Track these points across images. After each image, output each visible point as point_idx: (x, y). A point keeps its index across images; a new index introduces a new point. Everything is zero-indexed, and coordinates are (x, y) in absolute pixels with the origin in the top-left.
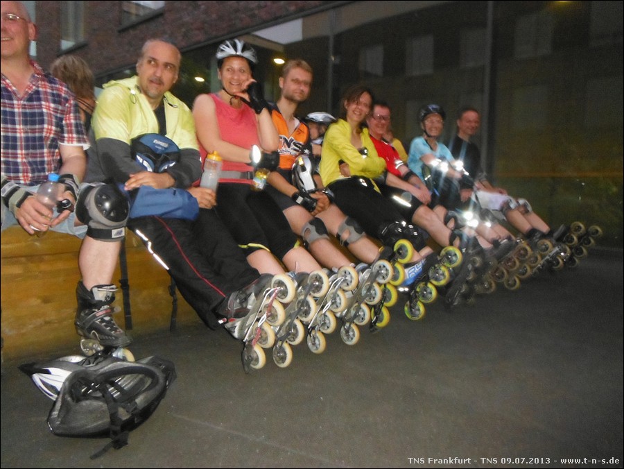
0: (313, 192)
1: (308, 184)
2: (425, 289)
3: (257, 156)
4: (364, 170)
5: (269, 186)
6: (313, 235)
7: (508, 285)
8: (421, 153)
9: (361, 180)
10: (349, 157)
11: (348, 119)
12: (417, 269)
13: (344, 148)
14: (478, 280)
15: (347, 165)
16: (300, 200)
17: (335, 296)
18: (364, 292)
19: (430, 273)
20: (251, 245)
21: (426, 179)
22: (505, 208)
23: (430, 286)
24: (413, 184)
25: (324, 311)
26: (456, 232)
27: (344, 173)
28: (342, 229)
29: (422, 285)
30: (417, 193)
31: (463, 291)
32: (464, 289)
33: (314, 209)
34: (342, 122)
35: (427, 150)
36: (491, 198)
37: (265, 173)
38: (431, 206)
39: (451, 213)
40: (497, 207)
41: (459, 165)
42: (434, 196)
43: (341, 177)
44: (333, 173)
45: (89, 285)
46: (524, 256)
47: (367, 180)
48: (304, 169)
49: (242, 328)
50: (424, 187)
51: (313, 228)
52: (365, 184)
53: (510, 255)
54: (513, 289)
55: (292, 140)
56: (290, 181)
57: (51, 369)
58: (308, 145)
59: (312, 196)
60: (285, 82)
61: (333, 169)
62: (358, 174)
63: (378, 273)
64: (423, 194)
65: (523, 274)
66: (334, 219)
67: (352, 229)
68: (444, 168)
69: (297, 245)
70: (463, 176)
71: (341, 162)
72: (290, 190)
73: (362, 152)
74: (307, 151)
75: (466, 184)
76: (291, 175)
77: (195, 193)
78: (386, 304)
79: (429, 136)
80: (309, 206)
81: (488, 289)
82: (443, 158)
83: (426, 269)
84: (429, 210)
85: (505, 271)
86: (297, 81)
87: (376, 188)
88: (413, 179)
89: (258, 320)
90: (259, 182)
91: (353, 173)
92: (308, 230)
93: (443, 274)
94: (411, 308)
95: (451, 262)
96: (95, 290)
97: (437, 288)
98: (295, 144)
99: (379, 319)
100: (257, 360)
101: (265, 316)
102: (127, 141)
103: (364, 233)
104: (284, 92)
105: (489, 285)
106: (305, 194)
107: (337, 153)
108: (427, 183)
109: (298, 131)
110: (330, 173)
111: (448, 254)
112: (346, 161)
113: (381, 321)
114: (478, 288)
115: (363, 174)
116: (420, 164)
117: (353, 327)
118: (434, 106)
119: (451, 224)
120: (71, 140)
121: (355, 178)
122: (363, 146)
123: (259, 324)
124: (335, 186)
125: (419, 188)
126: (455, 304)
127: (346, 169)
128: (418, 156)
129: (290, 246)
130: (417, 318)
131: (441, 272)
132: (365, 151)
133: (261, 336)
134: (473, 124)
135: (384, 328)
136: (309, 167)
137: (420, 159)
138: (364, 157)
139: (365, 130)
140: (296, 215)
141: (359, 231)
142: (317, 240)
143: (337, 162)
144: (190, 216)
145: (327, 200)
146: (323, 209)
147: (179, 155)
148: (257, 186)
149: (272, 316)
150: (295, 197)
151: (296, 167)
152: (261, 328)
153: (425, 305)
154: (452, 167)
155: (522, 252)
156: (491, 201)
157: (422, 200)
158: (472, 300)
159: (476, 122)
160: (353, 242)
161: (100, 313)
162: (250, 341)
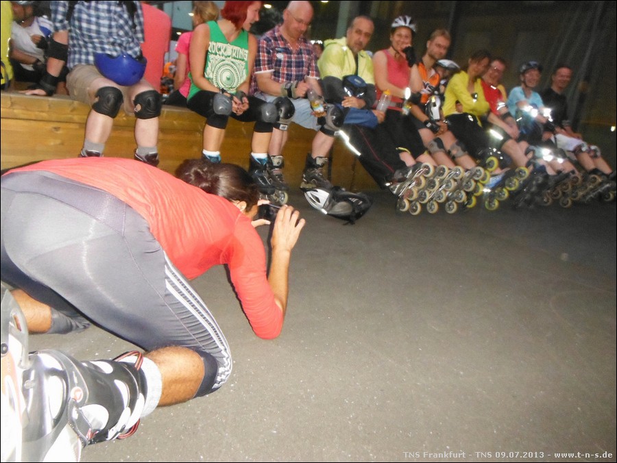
0: (438, 121)
1: (436, 116)
2: (501, 191)
3: (407, 93)
4: (473, 110)
5: (411, 115)
6: (435, 148)
7: (563, 203)
8: (518, 99)
9: (469, 116)
10: (464, 100)
11: (468, 71)
12: (498, 178)
13: (462, 92)
14: (539, 193)
15: (461, 105)
16: (429, 125)
17: (449, 181)
18: (464, 184)
19: (507, 182)
20: (400, 148)
21: (518, 120)
22: (577, 151)
23: (504, 190)
24: (508, 123)
25: (440, 189)
26: (532, 161)
27: (458, 110)
28: (453, 147)
29: (499, 189)
30: (509, 131)
31: (526, 198)
32: (528, 197)
33: (437, 132)
34: (463, 73)
35: (522, 97)
36: (567, 141)
37: (411, 105)
38: (518, 140)
39: (532, 147)
40: (571, 148)
41: (547, 112)
42: (521, 134)
43: (456, 113)
44: (451, 108)
45: (314, 156)
46: (576, 182)
47: (473, 117)
48: (435, 105)
49: (399, 189)
50: (515, 127)
51: (435, 144)
52: (472, 120)
53: (565, 181)
54: (565, 207)
55: (428, 84)
56: (424, 112)
57: (318, 190)
58: (437, 88)
59: (438, 123)
60: (430, 44)
61: (451, 106)
62: (468, 112)
63: (475, 174)
64: (514, 131)
65: (575, 197)
66: (449, 140)
67: (459, 148)
68: (534, 113)
69: (426, 153)
70: (548, 122)
71: (457, 102)
72: (423, 118)
73: (473, 96)
74: (436, 92)
75: (548, 127)
76: (426, 109)
77: (375, 113)
78: (476, 194)
79: (526, 86)
80: (434, 129)
81: (546, 203)
82: (535, 106)
83: (504, 178)
84: (515, 143)
85: (560, 192)
86: (439, 46)
87: (479, 123)
88: (509, 119)
89: (410, 185)
90: (405, 111)
91: (465, 110)
92: (432, 145)
93: (515, 184)
94: (490, 202)
95: (521, 176)
96: (318, 159)
97: (509, 192)
98: (430, 87)
99: (469, 203)
100: (404, 207)
101: (414, 183)
102: (341, 78)
103: (466, 152)
104: (429, 51)
105: (547, 199)
106: (433, 122)
107: (456, 95)
108: (519, 124)
109: (433, 78)
110: (449, 109)
111: (521, 171)
112: (460, 101)
113: (470, 204)
114: (538, 199)
115: (471, 112)
116: (515, 108)
117: (454, 203)
118: (535, 63)
119: (530, 155)
120: (313, 75)
121: (466, 115)
122: (474, 92)
123: (410, 187)
124: (451, 118)
125: (511, 127)
126: (520, 205)
127: (460, 107)
128: (515, 102)
129: (422, 152)
130: (492, 209)
131: (513, 182)
132: (476, 96)
133: (410, 193)
134: (565, 79)
135: (471, 209)
136: (438, 104)
137: (517, 104)
138: (475, 101)
139: (479, 81)
140: (425, 134)
141: (464, 150)
142: (437, 151)
143: (454, 102)
144: (373, 126)
145: (446, 127)
146: (443, 133)
147: (367, 88)
148: (403, 113)
149: (419, 184)
150: (426, 123)
151: (429, 104)
152: (411, 190)
153: (499, 202)
154: (541, 114)
155: (575, 180)
156: (567, 144)
157: (512, 136)
158: (532, 207)
159: (567, 77)
160: (460, 157)
161: (317, 171)
162: (403, 196)
